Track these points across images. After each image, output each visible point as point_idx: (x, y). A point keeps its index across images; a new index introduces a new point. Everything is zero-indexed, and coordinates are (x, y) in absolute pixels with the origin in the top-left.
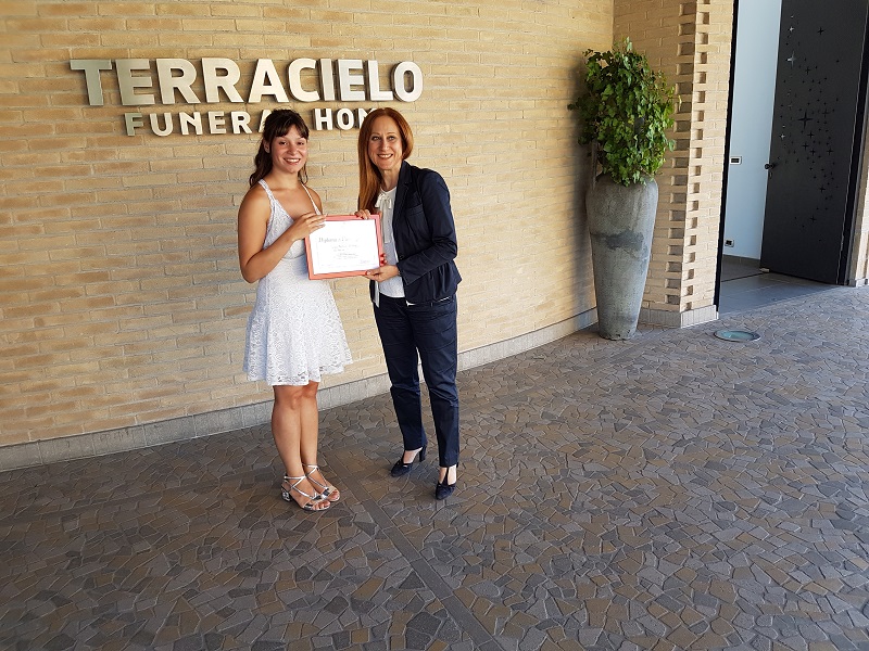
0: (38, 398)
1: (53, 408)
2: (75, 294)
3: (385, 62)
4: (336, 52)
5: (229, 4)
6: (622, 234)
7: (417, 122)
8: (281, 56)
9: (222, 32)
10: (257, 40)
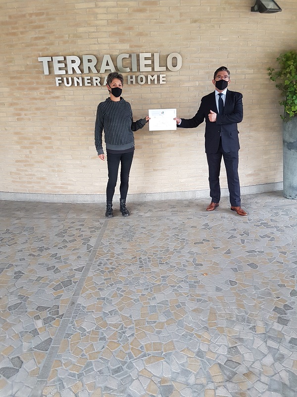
0: (30, 178)
1: (34, 182)
2: (41, 144)
3: (165, 54)
4: (141, 50)
5: (96, 32)
6: (294, 142)
7: (180, 80)
8: (115, 53)
9: (92, 44)
10: (106, 47)
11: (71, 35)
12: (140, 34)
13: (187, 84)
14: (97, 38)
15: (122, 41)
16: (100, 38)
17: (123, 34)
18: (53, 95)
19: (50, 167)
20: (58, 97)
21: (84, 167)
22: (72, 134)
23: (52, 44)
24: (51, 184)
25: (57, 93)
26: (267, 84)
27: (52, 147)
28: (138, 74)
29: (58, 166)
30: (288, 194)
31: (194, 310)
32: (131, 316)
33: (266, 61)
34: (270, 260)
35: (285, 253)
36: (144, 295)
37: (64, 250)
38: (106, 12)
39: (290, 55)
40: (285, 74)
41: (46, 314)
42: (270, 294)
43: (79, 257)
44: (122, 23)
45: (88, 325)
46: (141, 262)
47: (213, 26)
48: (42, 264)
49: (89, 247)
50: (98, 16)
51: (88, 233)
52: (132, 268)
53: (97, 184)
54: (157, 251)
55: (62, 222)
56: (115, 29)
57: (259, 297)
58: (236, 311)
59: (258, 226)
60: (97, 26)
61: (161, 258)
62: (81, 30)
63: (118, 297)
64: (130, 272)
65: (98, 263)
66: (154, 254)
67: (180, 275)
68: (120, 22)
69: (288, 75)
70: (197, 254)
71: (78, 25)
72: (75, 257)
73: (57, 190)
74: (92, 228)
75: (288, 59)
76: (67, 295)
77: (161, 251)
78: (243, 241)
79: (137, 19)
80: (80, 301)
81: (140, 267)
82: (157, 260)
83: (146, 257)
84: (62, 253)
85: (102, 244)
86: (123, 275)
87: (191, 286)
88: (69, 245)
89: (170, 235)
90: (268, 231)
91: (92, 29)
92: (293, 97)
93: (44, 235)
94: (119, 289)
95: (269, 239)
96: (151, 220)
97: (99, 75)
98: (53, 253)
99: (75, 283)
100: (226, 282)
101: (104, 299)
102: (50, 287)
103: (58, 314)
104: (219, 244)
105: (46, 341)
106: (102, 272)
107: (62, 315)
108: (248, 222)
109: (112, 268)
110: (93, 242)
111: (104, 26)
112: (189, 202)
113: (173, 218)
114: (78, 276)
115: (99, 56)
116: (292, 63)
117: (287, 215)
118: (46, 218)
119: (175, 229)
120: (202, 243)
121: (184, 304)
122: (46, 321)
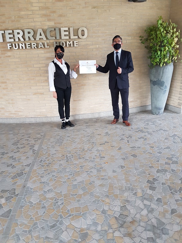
3: (77, 28)
4: (62, 26)
5: (32, 14)
6: (157, 81)
7: (87, 44)
8: (46, 28)
9: (30, 22)
10: (39, 24)
11: (16, 17)
12: (61, 16)
13: (91, 47)
14: (33, 18)
15: (49, 20)
16: (35, 18)
17: (50, 16)
18: (6, 55)
19: (7, 101)
20: (9, 56)
21: (29, 100)
22: (20, 79)
23: (4, 22)
24: (8, 112)
25: (9, 54)
26: (139, 46)
27: (7, 88)
28: (60, 40)
29: (12, 100)
30: (154, 112)
31: (100, 185)
32: (61, 192)
33: (138, 32)
34: (144, 152)
35: (153, 147)
36: (70, 178)
37: (18, 154)
38: (38, 2)
39: (152, 28)
40: (150, 40)
41: (7, 194)
42: (145, 173)
43: (27, 158)
44: (49, 9)
45: (34, 200)
46: (67, 158)
47: (106, 11)
48: (4, 163)
49: (34, 151)
50: (33, 4)
51: (33, 142)
52: (61, 162)
53: (38, 111)
54: (77, 151)
55: (16, 136)
56: (44, 12)
57: (138, 175)
58: (125, 184)
59: (137, 132)
60: (32, 11)
61: (80, 155)
62: (23, 13)
63: (53, 181)
64: (61, 165)
65: (39, 160)
66: (75, 152)
67: (91, 164)
68: (47, 8)
69: (152, 40)
70: (101, 151)
71: (20, 10)
72: (25, 158)
73: (12, 115)
74: (35, 139)
75: (151, 30)
76: (20, 181)
77: (80, 151)
78: (128, 141)
79: (58, 6)
80: (29, 185)
81: (67, 161)
82: (77, 156)
83: (70, 155)
84: (16, 155)
85: (42, 148)
86: (56, 167)
87: (98, 171)
88: (21, 150)
89: (85, 140)
90: (143, 135)
91: (30, 13)
92: (155, 54)
93: (5, 144)
94: (53, 176)
95: (144, 139)
96: (73, 132)
97: (36, 41)
98: (11, 156)
99: (25, 174)
100: (119, 167)
101: (44, 183)
102: (9, 177)
103: (15, 194)
104: (114, 144)
105: (7, 211)
106: (43, 166)
107: (18, 194)
108: (131, 130)
109: (49, 163)
110: (36, 148)
111: (37, 10)
112: (96, 119)
113: (87, 130)
114: (27, 169)
115: (35, 30)
116: (154, 33)
117: (154, 124)
118: (6, 134)
119: (88, 136)
120: (104, 144)
121: (94, 182)
122: (7, 199)
